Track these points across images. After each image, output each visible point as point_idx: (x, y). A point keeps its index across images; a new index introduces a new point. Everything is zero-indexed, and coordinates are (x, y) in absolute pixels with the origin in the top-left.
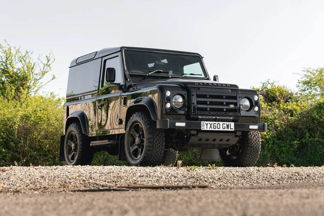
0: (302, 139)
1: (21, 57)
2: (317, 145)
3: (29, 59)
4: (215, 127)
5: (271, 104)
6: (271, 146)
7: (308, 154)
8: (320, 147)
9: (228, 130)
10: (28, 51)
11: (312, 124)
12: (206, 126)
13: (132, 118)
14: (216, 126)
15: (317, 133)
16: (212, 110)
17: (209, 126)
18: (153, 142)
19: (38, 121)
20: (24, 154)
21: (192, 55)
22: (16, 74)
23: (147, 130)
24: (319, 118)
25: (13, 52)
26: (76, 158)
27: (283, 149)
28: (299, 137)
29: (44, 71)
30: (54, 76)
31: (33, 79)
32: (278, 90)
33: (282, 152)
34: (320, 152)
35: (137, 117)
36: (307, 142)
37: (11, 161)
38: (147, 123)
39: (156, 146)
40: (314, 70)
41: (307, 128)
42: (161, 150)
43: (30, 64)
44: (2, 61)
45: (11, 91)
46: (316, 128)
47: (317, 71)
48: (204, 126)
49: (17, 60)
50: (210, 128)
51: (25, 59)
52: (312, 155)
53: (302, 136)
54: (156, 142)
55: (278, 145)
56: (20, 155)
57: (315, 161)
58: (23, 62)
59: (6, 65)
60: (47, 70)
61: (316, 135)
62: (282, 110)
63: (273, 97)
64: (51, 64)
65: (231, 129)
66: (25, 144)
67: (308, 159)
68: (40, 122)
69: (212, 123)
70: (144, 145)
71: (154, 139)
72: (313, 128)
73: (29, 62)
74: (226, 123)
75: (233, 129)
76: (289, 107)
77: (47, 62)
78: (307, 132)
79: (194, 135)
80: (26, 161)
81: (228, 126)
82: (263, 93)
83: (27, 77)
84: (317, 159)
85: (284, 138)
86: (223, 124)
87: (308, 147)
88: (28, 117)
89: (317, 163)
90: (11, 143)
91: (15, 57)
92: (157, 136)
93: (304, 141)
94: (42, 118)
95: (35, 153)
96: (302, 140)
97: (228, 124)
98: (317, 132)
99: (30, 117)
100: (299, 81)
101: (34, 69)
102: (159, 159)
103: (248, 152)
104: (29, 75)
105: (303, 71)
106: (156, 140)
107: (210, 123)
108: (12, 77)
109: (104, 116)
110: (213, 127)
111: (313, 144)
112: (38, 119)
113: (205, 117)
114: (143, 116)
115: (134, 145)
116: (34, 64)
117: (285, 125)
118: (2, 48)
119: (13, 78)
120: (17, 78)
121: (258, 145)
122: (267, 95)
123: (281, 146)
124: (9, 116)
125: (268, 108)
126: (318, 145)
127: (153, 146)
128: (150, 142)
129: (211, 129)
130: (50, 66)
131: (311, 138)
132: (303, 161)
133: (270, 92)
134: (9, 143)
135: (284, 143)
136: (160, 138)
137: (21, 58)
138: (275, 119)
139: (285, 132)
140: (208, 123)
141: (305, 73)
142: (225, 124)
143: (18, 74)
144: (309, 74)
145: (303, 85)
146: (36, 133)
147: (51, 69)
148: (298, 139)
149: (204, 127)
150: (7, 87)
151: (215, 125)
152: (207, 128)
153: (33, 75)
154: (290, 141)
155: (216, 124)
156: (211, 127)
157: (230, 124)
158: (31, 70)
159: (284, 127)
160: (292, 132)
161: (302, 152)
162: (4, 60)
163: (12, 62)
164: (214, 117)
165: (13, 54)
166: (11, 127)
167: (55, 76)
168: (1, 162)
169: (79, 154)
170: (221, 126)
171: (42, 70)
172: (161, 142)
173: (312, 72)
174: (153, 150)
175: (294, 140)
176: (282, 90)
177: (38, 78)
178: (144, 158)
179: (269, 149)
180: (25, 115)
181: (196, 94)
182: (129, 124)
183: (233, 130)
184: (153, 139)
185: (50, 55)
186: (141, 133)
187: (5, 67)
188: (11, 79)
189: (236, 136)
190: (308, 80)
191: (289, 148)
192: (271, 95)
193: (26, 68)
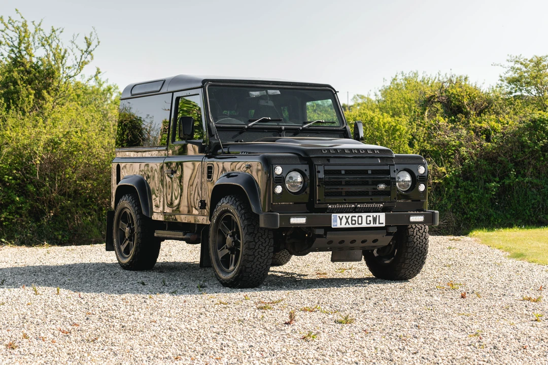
0: (504, 178)
1: (43, 38)
2: (528, 189)
3: (57, 41)
4: (354, 222)
5: (454, 117)
6: (454, 191)
7: (513, 204)
8: (532, 193)
9: (375, 225)
10: (55, 29)
11: (520, 154)
12: (339, 221)
13: (220, 204)
14: (355, 220)
15: (528, 170)
16: (349, 194)
17: (344, 220)
18: (253, 249)
19: (73, 151)
20: (50, 204)
21: (319, 88)
22: (36, 67)
23: (244, 229)
24: (532, 145)
25: (31, 29)
26: (132, 251)
27: (472, 196)
28: (498, 175)
29: (82, 61)
30: (98, 69)
31: (65, 75)
32: (466, 95)
33: (471, 200)
34: (533, 201)
35: (228, 204)
36: (512, 184)
37: (30, 216)
38: (245, 216)
39: (259, 254)
40: (527, 60)
41: (513, 160)
42: (267, 259)
43: (59, 51)
44: (12, 44)
45: (27, 97)
46: (528, 161)
47: (531, 61)
48: (336, 221)
49: (37, 44)
50: (345, 224)
51: (50, 41)
52: (519, 205)
53: (505, 174)
54: (259, 248)
55: (465, 189)
56: (45, 206)
57: (524, 215)
58: (47, 47)
59: (20, 52)
60: (86, 60)
61: (528, 171)
62: (473, 130)
63: (457, 106)
64: (94, 49)
65: (379, 223)
66: (52, 187)
67: (513, 212)
68: (75, 153)
69: (349, 217)
70: (239, 251)
71: (256, 243)
72: (523, 161)
73: (58, 46)
74: (371, 214)
75: (383, 223)
76: (484, 125)
77: (86, 47)
78: (512, 168)
79: (320, 236)
80: (55, 215)
81: (375, 220)
82: (442, 99)
83: (53, 73)
84: (528, 212)
85: (474, 177)
86: (367, 216)
87: (513, 192)
88: (56, 143)
89: (527, 218)
90: (29, 186)
91: (34, 37)
92: (260, 238)
93: (507, 182)
94: (80, 146)
95: (69, 202)
96: (503, 181)
97: (375, 216)
98: (529, 168)
99: (60, 144)
100: (501, 77)
101: (65, 58)
102: (263, 274)
103: (407, 255)
104: (58, 69)
105: (508, 61)
106: (259, 245)
107: (345, 216)
108: (29, 72)
109: (176, 191)
110: (350, 223)
111: (522, 187)
112: (74, 147)
113: (338, 206)
114: (238, 203)
115: (224, 248)
116: (66, 51)
117: (476, 155)
118: (12, 23)
119: (31, 75)
120: (37, 74)
122: (448, 102)
123: (469, 191)
124: (26, 142)
125: (449, 127)
126: (530, 188)
127: (254, 255)
128: (248, 248)
129: (347, 226)
130: (92, 53)
131: (519, 177)
132: (505, 216)
133: (453, 98)
134: (27, 187)
135: (474, 186)
136: (266, 241)
137: (43, 41)
138: (461, 145)
139: (476, 167)
140: (343, 217)
141: (512, 64)
142: (370, 216)
143: (39, 67)
144: (518, 66)
145: (507, 84)
146: (69, 170)
147: (94, 57)
148: (497, 179)
149: (336, 224)
150: (22, 90)
151: (353, 218)
152: (341, 225)
153: (65, 69)
154: (485, 184)
155: (355, 217)
156: (347, 222)
157: (379, 216)
158: (60, 61)
159: (475, 158)
160: (487, 166)
161: (504, 199)
162: (16, 44)
163: (28, 46)
164: (353, 206)
165: (30, 33)
166: (29, 161)
167: (100, 70)
168: (14, 218)
169: (136, 248)
170: (365, 220)
171: (78, 60)
172: (268, 247)
173: (524, 63)
174: (255, 261)
175: (490, 181)
176: (473, 94)
177: (72, 74)
178: (240, 272)
179: (450, 195)
180: (52, 141)
181: (324, 170)
182: (216, 214)
183: (384, 225)
184: (254, 243)
185: (91, 36)
186: (235, 230)
187: (17, 55)
188: (28, 75)
189: (388, 234)
190: (516, 76)
191: (483, 194)
192: (454, 104)
193: (51, 57)
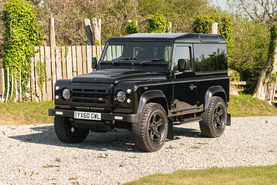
4: (85, 116)
9: (96, 119)
12: (78, 115)
16: (85, 102)
48: (76, 115)
65: (98, 118)
69: (83, 113)
75: (100, 119)
81: (96, 116)
86: (92, 114)
97: (96, 114)
107: (81, 113)
113: (81, 107)
121: (140, 132)
129: (82, 118)
140: (79, 113)
142: (93, 114)
149: (76, 116)
151: (85, 114)
152: (79, 117)
156: (82, 116)
157: (98, 114)
170: (90, 116)
181: (73, 89)
